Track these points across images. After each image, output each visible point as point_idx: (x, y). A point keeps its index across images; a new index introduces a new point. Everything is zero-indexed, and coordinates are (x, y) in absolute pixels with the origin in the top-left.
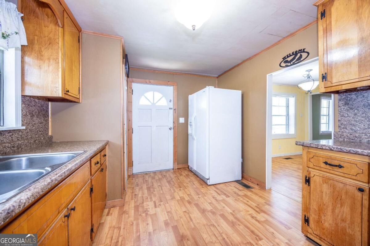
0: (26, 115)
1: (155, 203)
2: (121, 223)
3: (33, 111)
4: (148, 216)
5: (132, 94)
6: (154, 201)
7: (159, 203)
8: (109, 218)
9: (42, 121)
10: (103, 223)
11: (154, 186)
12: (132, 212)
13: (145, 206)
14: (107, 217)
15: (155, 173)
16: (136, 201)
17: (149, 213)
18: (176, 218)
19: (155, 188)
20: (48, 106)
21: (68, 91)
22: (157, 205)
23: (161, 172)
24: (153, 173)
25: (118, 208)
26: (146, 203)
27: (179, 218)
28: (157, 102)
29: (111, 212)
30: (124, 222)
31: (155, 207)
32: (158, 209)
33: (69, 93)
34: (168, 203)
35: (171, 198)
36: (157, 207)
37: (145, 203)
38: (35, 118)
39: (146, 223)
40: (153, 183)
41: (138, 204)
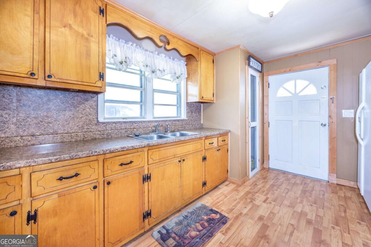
0: (189, 112)
1: (267, 199)
2: (229, 195)
3: (192, 110)
4: (251, 203)
5: (269, 87)
6: (267, 197)
7: (271, 201)
8: (225, 188)
9: (197, 115)
10: (220, 188)
11: (281, 186)
12: (242, 194)
13: (256, 195)
14: (225, 187)
15: (295, 176)
16: (252, 188)
17: (254, 202)
18: (275, 221)
19: (280, 189)
20: (201, 106)
21: (203, 97)
22: (268, 201)
23: (304, 178)
24: (293, 175)
25: (235, 185)
26: (259, 194)
27: (279, 224)
28: (300, 92)
29: (229, 185)
30: (232, 195)
31: (265, 201)
32: (265, 205)
33: (203, 98)
34: (280, 206)
35: (289, 205)
36: (266, 202)
37: (257, 194)
38: (193, 114)
39: (246, 206)
40: (282, 184)
41: (251, 191)
